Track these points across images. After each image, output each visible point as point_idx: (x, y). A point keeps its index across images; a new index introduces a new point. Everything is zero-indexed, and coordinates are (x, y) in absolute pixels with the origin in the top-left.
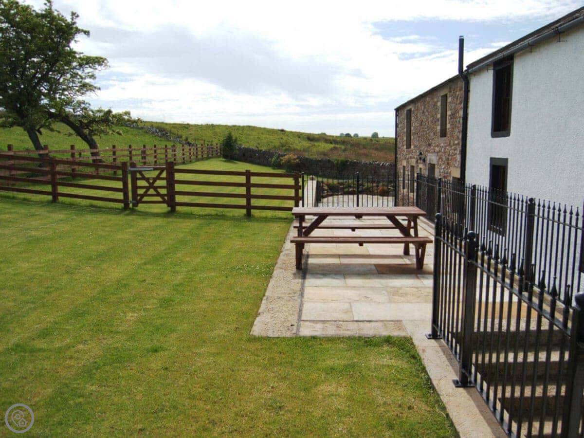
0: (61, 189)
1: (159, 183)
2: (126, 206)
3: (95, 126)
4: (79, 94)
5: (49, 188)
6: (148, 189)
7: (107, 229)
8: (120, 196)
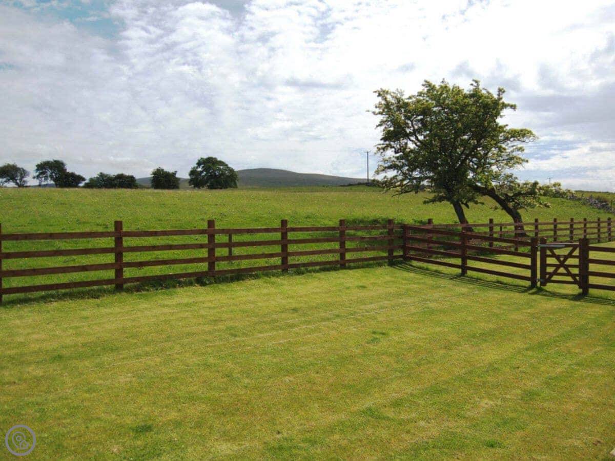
0: (471, 263)
1: (570, 261)
2: (534, 285)
3: (521, 199)
4: (507, 167)
5: (458, 261)
6: (558, 267)
7: (505, 307)
8: (528, 273)
